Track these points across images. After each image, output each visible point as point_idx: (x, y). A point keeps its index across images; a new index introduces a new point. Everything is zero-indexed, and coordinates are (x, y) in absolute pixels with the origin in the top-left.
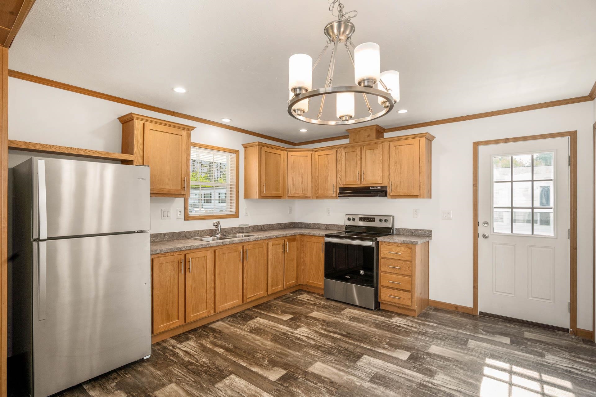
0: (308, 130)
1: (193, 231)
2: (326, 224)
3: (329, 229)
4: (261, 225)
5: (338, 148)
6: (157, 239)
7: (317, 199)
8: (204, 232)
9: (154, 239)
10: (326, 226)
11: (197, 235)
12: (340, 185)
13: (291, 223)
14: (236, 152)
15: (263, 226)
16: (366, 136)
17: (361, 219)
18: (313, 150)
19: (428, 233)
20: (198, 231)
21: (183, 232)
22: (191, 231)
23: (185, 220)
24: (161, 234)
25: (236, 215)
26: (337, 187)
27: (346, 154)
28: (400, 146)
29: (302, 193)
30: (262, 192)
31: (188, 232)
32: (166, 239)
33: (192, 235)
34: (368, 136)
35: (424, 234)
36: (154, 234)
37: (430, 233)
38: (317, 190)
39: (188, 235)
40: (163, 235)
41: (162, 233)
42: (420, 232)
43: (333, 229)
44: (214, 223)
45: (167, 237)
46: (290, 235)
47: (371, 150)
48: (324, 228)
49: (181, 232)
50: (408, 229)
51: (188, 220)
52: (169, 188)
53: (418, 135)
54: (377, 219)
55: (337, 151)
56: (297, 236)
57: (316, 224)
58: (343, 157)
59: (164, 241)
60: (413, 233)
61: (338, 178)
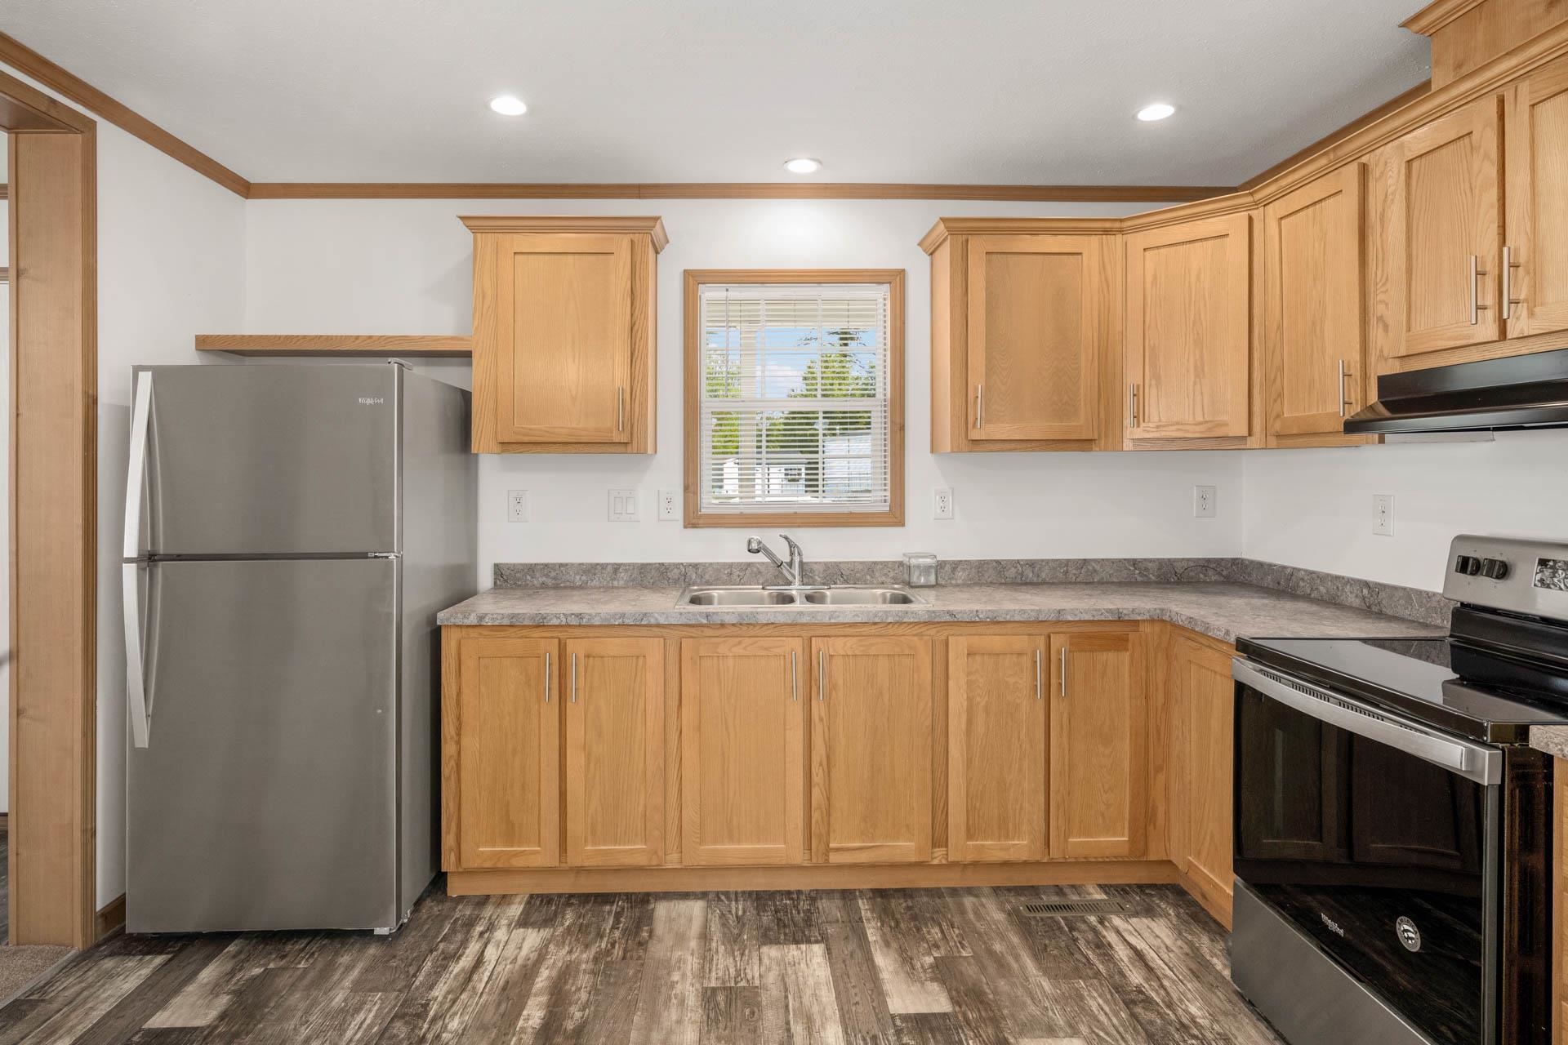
1: (711, 564)
4: (1018, 561)
6: (592, 580)
8: (755, 569)
9: (584, 578)
10: (1365, 591)
11: (725, 577)
13: (1209, 560)
14: (888, 279)
15: (1032, 564)
20: (731, 565)
21: (677, 565)
22: (704, 565)
23: (685, 527)
24: (604, 566)
25: (895, 516)
26: (1365, 377)
29: (1200, 418)
30: (970, 426)
31: (695, 566)
32: (621, 583)
33: (707, 577)
36: (583, 564)
38: (1275, 401)
39: (694, 577)
40: (609, 568)
41: (607, 564)
44: (750, 542)
45: (622, 574)
46: (1087, 617)
48: (1356, 602)
49: (669, 564)
51: (694, 526)
52: (574, 425)
56: (1146, 629)
57: (1323, 578)
59: (618, 588)
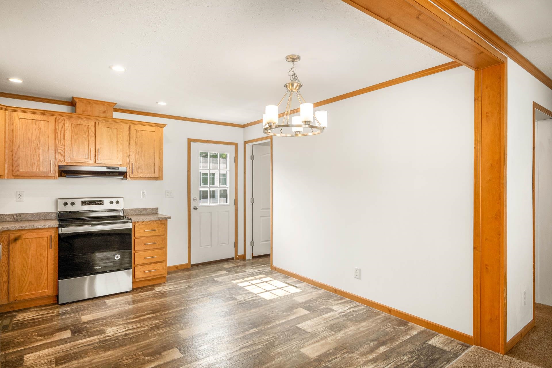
0: (23, 82)
2: (16, 215)
3: (22, 221)
5: (58, 115)
7: (14, 179)
12: (61, 162)
16: (102, 112)
17: (84, 203)
18: (7, 108)
19: (155, 211)
27: (71, 126)
28: (141, 131)
34: (104, 112)
35: (151, 212)
37: (157, 211)
42: (148, 210)
43: (30, 219)
47: (108, 128)
50: (136, 209)
53: (159, 125)
54: (106, 201)
55: (55, 119)
58: (67, 128)
60: (141, 212)
61: (57, 153)
